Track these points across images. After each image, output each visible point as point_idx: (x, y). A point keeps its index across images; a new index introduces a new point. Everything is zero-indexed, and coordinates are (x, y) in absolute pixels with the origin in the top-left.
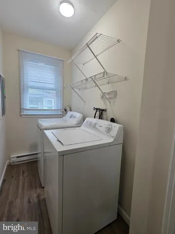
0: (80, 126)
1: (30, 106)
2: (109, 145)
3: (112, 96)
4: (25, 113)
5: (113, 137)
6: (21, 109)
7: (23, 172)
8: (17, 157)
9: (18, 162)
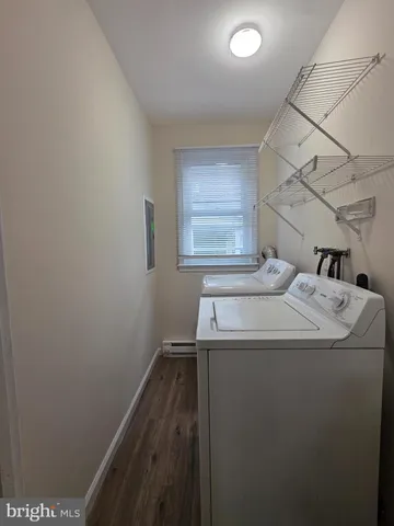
0: (282, 294)
1: (194, 250)
2: (332, 345)
3: (361, 214)
4: (186, 263)
5: (348, 326)
6: (179, 256)
7: (179, 375)
8: (173, 345)
9: (174, 354)
